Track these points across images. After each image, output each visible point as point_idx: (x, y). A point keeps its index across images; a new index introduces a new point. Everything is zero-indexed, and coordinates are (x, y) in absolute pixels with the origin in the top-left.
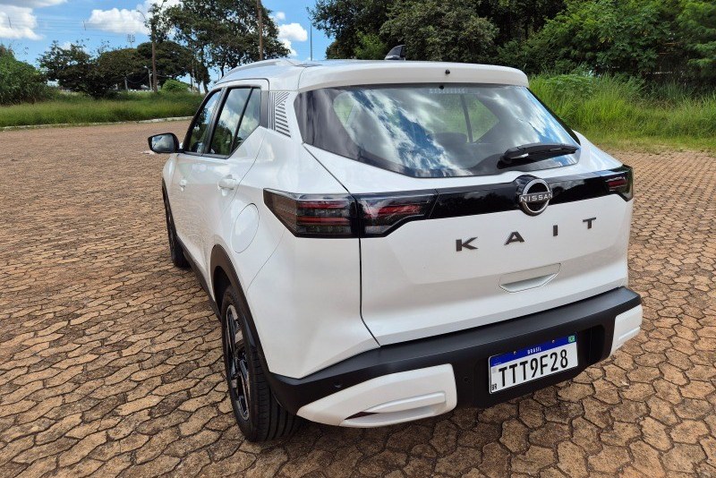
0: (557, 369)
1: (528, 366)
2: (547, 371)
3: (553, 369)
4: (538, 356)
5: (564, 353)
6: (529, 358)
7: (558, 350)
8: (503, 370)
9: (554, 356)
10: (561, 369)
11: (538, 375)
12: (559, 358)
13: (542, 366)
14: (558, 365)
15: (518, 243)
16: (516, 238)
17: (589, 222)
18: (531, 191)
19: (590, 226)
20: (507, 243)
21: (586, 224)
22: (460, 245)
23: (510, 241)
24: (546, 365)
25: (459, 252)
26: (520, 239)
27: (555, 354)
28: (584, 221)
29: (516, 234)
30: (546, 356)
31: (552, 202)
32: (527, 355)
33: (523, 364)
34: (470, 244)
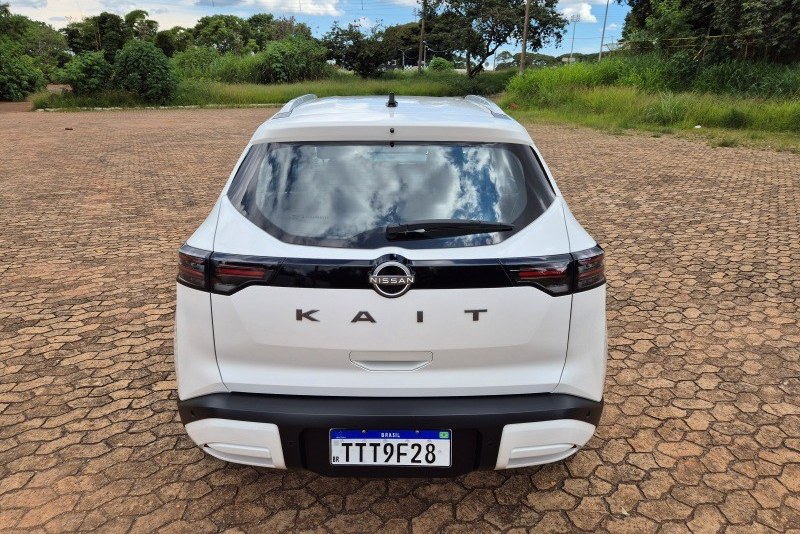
0: (420, 462)
1: (380, 450)
2: (406, 461)
3: (413, 460)
4: (395, 442)
5: (430, 448)
6: (382, 442)
7: (424, 442)
8: (348, 445)
9: (416, 448)
10: (424, 463)
11: (393, 461)
12: (424, 452)
13: (399, 454)
14: (421, 457)
15: (369, 323)
16: (363, 317)
17: (476, 315)
18: (382, 273)
19: (476, 318)
20: (355, 320)
21: (471, 315)
22: (300, 315)
23: (357, 319)
24: (405, 454)
25: (299, 322)
26: (370, 319)
27: (419, 446)
28: (466, 312)
29: (366, 313)
30: (406, 445)
31: (413, 286)
32: (379, 437)
33: (375, 446)
34: (312, 315)
